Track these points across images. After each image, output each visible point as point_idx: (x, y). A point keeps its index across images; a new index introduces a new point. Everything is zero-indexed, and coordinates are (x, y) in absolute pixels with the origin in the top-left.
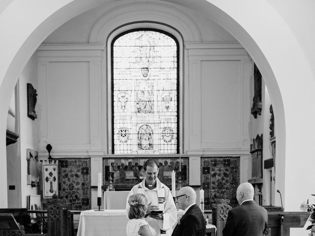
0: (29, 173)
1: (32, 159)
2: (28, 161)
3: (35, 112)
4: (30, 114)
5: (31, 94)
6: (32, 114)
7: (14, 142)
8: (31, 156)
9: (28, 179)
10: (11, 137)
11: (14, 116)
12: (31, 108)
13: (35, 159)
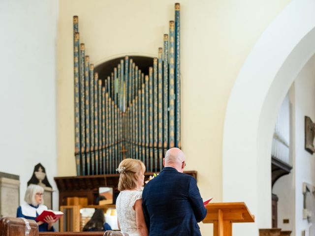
0: (305, 207)
1: (308, 194)
2: (305, 194)
3: (313, 146)
4: (307, 147)
5: (308, 127)
6: (310, 147)
7: (287, 173)
8: (308, 190)
9: (304, 213)
10: (284, 167)
11: (288, 147)
12: (308, 142)
13: (312, 195)
